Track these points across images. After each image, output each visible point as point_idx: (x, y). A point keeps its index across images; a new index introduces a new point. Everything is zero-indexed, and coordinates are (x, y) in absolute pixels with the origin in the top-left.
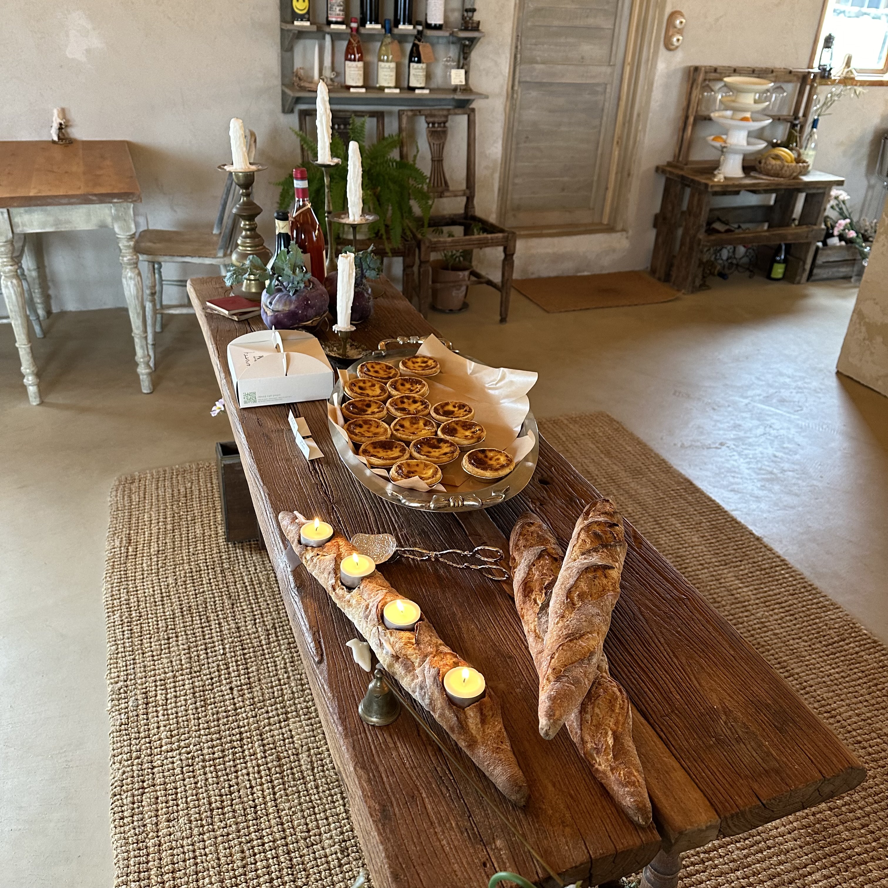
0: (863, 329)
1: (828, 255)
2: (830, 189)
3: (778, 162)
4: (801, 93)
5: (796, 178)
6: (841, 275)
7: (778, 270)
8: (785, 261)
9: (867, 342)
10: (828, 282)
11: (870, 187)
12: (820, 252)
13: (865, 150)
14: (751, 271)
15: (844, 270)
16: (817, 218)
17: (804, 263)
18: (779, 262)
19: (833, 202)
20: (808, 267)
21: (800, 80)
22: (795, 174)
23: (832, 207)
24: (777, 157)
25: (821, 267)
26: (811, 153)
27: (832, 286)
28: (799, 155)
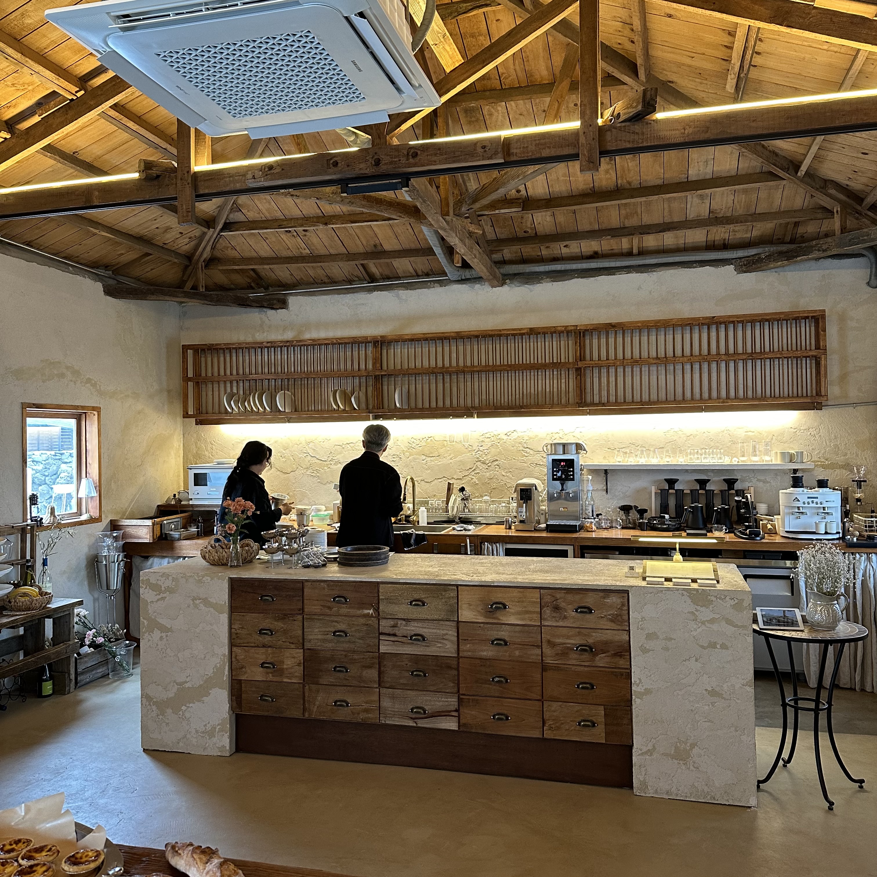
0: (154, 708)
1: (86, 662)
2: (73, 609)
3: (27, 598)
4: (23, 541)
5: (45, 607)
6: (100, 675)
7: (48, 687)
8: (51, 678)
9: (161, 717)
10: (92, 684)
11: (95, 600)
12: (78, 661)
13: (83, 573)
14: (23, 696)
15: (101, 671)
16: (69, 634)
17: (69, 674)
18: (46, 680)
19: (76, 619)
20: (73, 677)
21: (20, 532)
22: (44, 605)
23: (76, 623)
24: (25, 595)
25: (82, 673)
26: (48, 585)
27: (96, 686)
28: (40, 589)
